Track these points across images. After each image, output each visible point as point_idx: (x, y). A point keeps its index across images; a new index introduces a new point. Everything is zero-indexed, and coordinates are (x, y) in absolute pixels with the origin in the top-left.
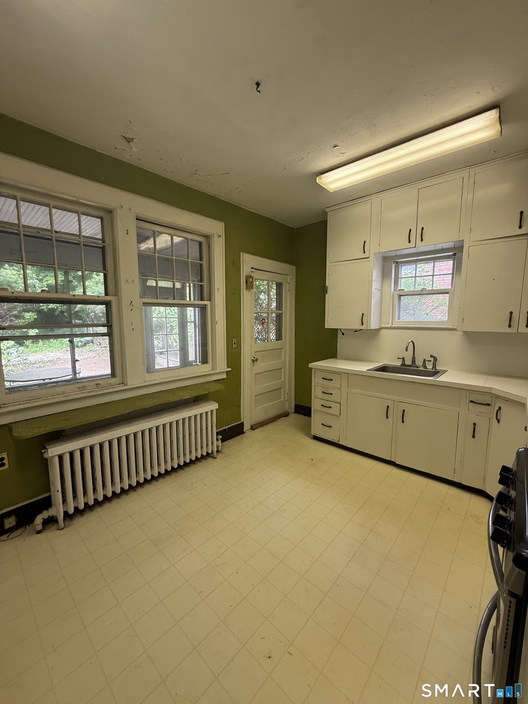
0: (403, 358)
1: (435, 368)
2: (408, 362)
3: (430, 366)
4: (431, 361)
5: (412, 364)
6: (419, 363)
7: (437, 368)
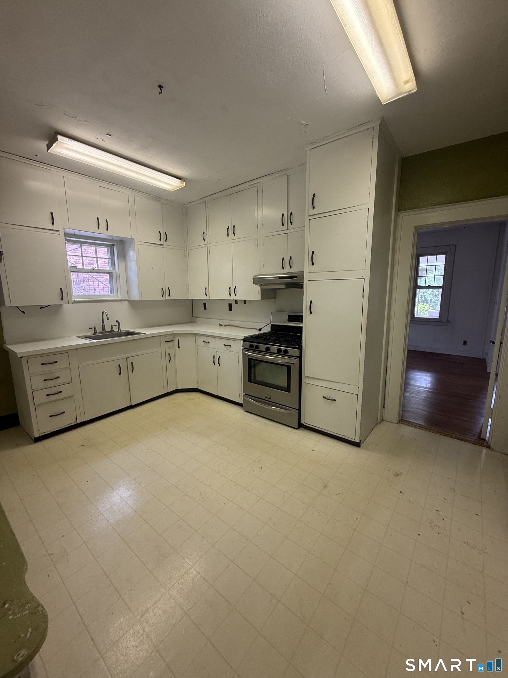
0: (95, 328)
1: (120, 330)
2: (99, 329)
3: (116, 329)
4: (116, 325)
5: (102, 331)
6: (108, 329)
7: (121, 330)
